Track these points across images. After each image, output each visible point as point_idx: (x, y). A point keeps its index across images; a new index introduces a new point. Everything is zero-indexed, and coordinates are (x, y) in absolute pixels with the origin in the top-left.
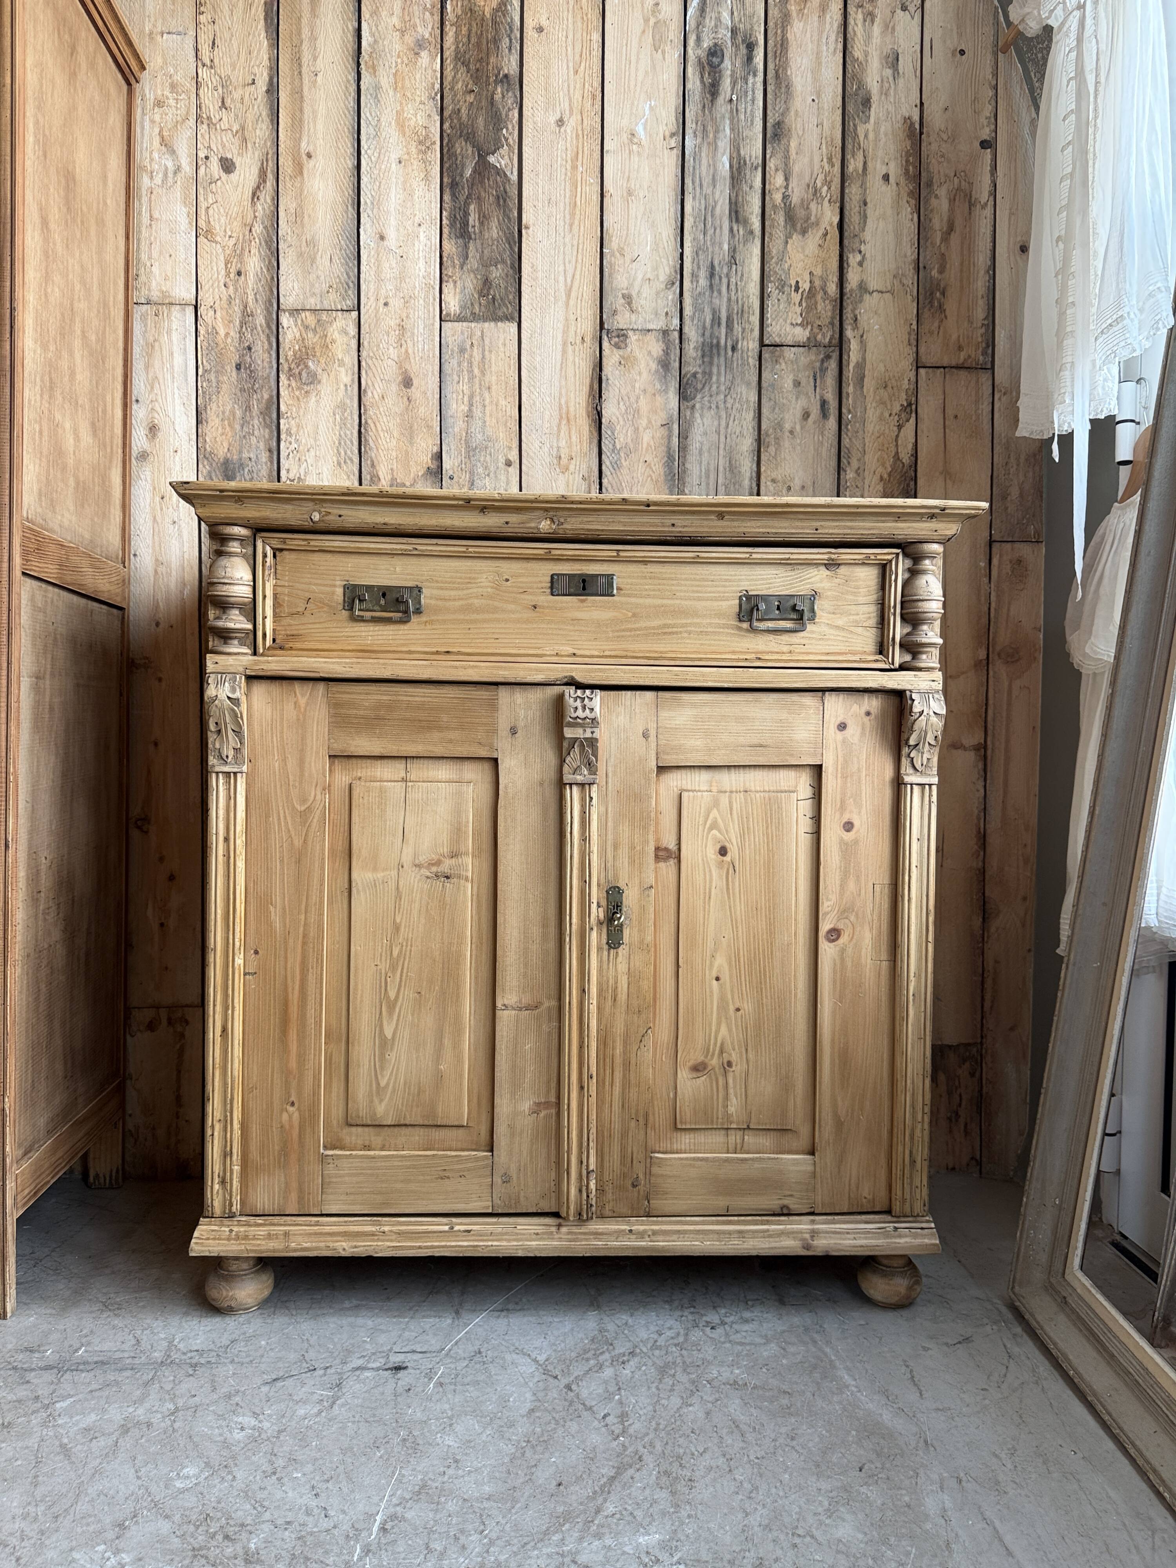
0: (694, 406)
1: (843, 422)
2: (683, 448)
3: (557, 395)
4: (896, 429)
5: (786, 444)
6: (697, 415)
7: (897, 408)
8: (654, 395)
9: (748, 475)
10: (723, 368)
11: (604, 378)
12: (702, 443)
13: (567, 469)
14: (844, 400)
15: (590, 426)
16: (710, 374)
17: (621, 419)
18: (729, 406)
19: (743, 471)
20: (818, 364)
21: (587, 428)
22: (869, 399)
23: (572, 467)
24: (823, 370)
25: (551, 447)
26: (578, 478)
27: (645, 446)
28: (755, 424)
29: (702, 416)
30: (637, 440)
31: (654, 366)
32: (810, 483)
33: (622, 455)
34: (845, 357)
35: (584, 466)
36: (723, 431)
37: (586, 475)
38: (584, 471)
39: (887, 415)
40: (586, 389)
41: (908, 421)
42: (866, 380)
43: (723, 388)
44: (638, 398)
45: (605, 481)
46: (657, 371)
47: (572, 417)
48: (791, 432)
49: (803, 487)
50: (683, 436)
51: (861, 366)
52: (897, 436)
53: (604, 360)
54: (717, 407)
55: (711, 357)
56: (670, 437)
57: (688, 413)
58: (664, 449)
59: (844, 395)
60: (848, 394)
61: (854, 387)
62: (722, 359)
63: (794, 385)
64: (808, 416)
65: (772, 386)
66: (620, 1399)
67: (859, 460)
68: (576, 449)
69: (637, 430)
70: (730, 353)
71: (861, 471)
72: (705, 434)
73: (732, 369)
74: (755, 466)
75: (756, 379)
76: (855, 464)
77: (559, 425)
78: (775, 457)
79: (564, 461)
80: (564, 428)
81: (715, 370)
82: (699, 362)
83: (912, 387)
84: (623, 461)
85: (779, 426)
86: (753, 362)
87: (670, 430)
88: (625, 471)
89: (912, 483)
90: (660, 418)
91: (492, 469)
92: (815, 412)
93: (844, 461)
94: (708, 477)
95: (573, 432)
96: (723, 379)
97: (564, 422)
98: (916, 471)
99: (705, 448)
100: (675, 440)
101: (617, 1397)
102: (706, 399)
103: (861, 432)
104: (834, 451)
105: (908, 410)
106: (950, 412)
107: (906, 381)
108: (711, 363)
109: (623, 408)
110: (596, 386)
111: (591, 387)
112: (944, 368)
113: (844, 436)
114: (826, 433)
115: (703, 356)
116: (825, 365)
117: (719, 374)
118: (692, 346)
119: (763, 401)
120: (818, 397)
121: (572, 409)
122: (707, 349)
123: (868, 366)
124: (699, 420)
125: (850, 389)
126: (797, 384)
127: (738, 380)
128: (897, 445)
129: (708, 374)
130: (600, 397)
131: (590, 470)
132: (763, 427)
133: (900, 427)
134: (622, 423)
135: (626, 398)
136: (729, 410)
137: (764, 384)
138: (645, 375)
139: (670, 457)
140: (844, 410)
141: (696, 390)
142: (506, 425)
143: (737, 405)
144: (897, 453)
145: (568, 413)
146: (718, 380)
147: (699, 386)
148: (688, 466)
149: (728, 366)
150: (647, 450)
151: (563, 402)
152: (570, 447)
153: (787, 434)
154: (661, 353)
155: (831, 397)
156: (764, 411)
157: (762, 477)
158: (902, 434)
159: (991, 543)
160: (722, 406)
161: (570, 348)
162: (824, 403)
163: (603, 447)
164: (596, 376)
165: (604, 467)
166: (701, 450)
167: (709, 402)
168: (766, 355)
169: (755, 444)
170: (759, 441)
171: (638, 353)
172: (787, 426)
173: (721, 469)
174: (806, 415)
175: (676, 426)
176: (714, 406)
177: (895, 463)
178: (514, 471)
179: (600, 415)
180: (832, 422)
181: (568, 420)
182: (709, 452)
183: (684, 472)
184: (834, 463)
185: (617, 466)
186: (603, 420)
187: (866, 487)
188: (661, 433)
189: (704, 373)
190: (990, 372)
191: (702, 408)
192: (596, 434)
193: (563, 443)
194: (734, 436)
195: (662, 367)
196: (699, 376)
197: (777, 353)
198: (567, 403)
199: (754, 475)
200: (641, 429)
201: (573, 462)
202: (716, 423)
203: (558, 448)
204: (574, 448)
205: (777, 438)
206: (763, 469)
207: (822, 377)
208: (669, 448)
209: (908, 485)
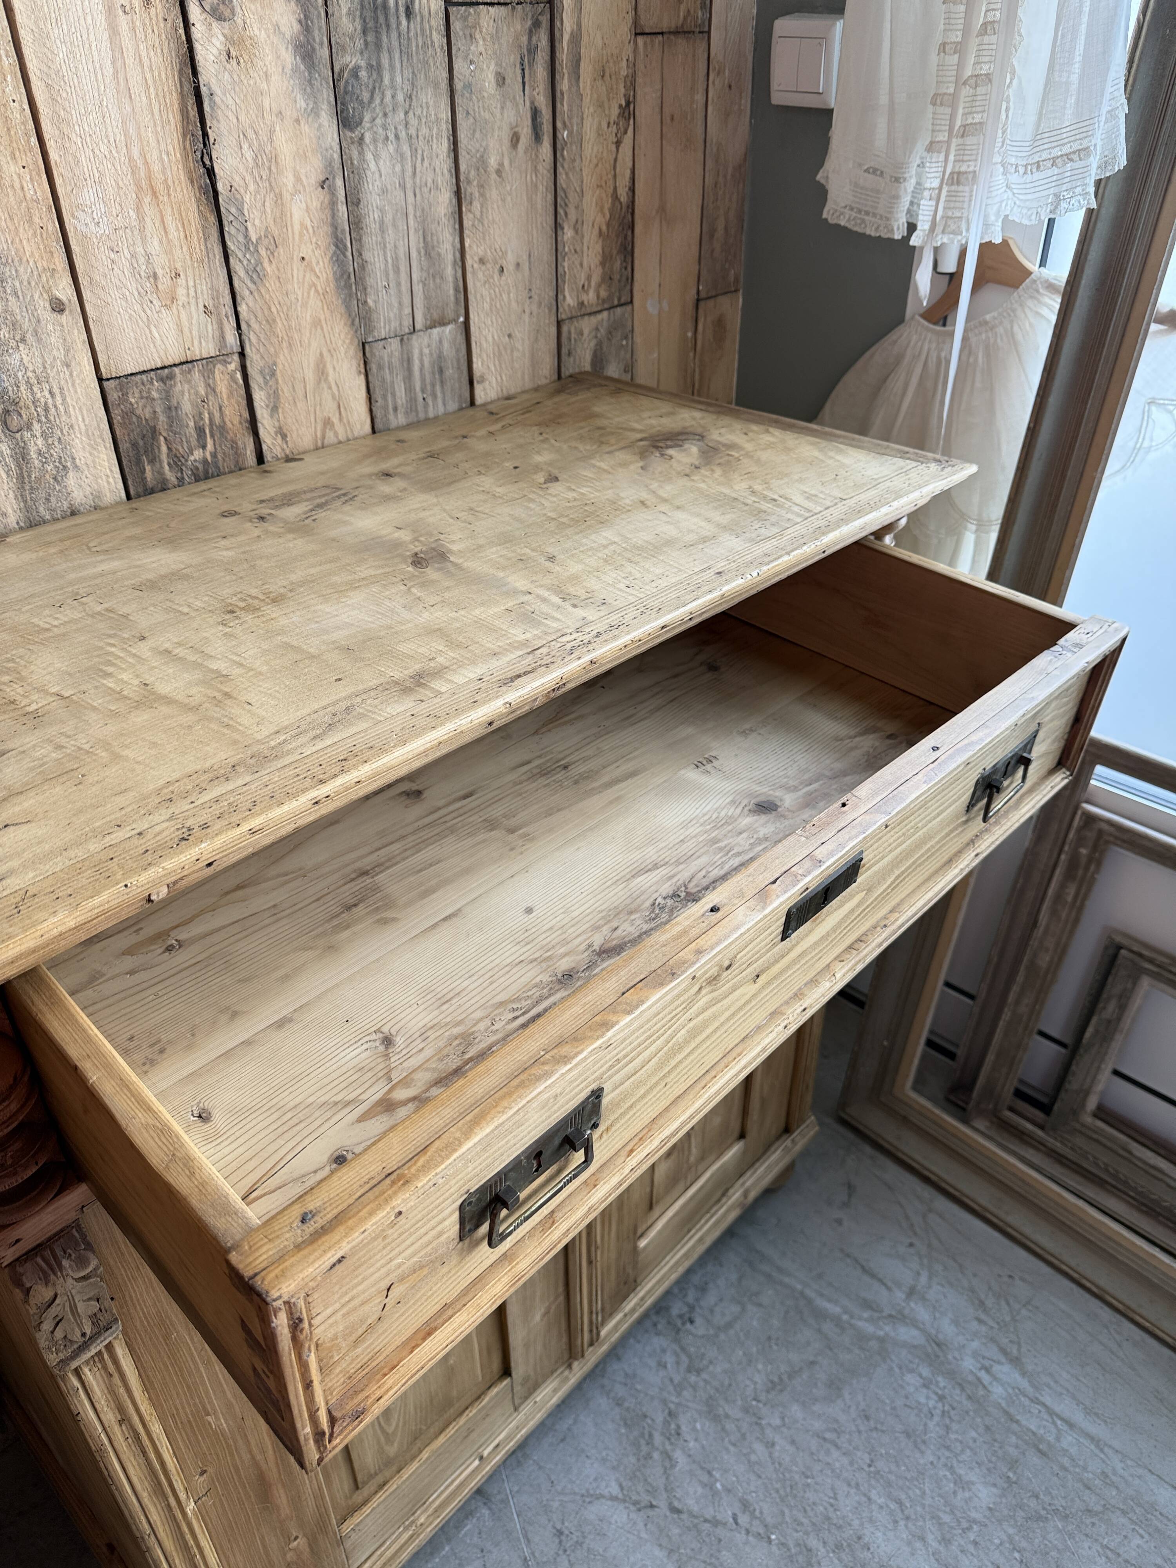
0: (362, 138)
1: (559, 146)
2: (356, 224)
3: (120, 138)
4: (614, 147)
5: (493, 193)
6: (369, 156)
7: (615, 111)
8: (297, 121)
9: (450, 257)
10: (397, 56)
11: (204, 90)
12: (382, 211)
13: (173, 299)
14: (558, 105)
15: (198, 200)
16: (379, 69)
17: (248, 178)
18: (412, 131)
19: (443, 252)
20: (524, 39)
21: (193, 206)
22: (586, 100)
23: (181, 292)
24: (532, 51)
25: (134, 255)
26: (198, 316)
27: (297, 227)
28: (450, 162)
29: (376, 157)
30: (282, 218)
31: (288, 57)
32: (525, 257)
33: (263, 252)
34: (558, 23)
35: (204, 288)
36: (409, 185)
37: (210, 305)
38: (205, 298)
39: (605, 125)
40: (174, 118)
41: (626, 132)
42: (582, 65)
43: (400, 97)
44: (272, 132)
45: (242, 309)
46: (295, 70)
47: (160, 188)
48: (499, 172)
49: (518, 265)
50: (353, 200)
51: (576, 39)
52: (616, 160)
53: (197, 47)
54: (397, 137)
55: (377, 33)
56: (333, 204)
57: (355, 154)
58: (327, 229)
59: (558, 94)
60: (562, 94)
61: (570, 81)
62: (394, 35)
63: (498, 85)
64: (518, 141)
65: (468, 86)
66: (723, 1485)
67: (577, 208)
68: (180, 254)
69: (279, 196)
70: (404, 22)
71: (579, 226)
72: (384, 191)
73: (410, 56)
74: (457, 240)
75: (445, 75)
76: (573, 214)
77: (138, 208)
78: (481, 221)
79: (165, 282)
80: (150, 212)
81: (385, 62)
82: (359, 44)
83: (630, 71)
84: (266, 264)
85: (482, 162)
86: (438, 39)
87: (333, 193)
88: (271, 284)
89: (629, 233)
90: (313, 171)
91: (26, 326)
92: (526, 131)
93: (561, 211)
94: (397, 271)
95: (169, 219)
96: (399, 79)
97: (147, 200)
98: (633, 214)
99: (389, 218)
100: (342, 209)
101: (718, 1485)
102: (379, 121)
103: (578, 160)
104: (550, 197)
105: (626, 114)
106: (667, 111)
107: (624, 63)
108: (378, 46)
109: (249, 155)
110: (193, 112)
111: (184, 111)
112: (662, 33)
113: (560, 169)
114: (540, 167)
115: (364, 32)
116: (534, 39)
117: (392, 67)
118: (344, 11)
119: (459, 117)
120: (528, 104)
121: (156, 167)
122: (368, 14)
123: (585, 39)
124: (372, 165)
125: (564, 85)
126: (501, 80)
127: (421, 81)
128: (615, 176)
129: (375, 69)
130: (205, 135)
131: (216, 298)
132: (463, 167)
133: (618, 143)
134: (252, 187)
135: (251, 134)
136: (414, 141)
137: (458, 85)
138: (275, 78)
139: (338, 243)
140: (559, 125)
141: (361, 103)
142: (30, 221)
143: (424, 131)
144: (615, 188)
145: (149, 178)
146: (392, 80)
147: (366, 96)
148: (367, 255)
149: (406, 53)
150: (301, 235)
151: (135, 153)
152: (169, 252)
153: (494, 176)
154: (297, 27)
155: (543, 102)
156: (462, 136)
157: (468, 257)
158: (620, 156)
159: (698, 300)
160: (403, 135)
161: (123, 22)
162: (535, 113)
163: (229, 243)
164: (188, 88)
165: (236, 283)
166: (382, 223)
167: (385, 128)
168: (457, 26)
169: (454, 201)
170: (458, 193)
171: (258, 32)
172: (493, 162)
173: (414, 254)
174: (515, 139)
175: (339, 182)
176: (392, 137)
177: (613, 204)
178: (71, 320)
179: (211, 173)
180: (546, 147)
181: (154, 193)
182: (395, 225)
183: (363, 267)
184: (550, 220)
185: (257, 274)
186: (220, 187)
187: (585, 249)
188: (317, 199)
189: (370, 66)
190: (706, 35)
191: (375, 141)
192: (212, 219)
193: (155, 246)
194: (425, 190)
195: (303, 59)
196: (363, 74)
197: (471, 20)
198: (143, 154)
199: (458, 255)
200: (286, 196)
201: (181, 281)
202: (398, 168)
203: (148, 256)
204: (178, 253)
205: (481, 186)
206: (467, 244)
207: (531, 65)
208: (335, 227)
209: (626, 237)
